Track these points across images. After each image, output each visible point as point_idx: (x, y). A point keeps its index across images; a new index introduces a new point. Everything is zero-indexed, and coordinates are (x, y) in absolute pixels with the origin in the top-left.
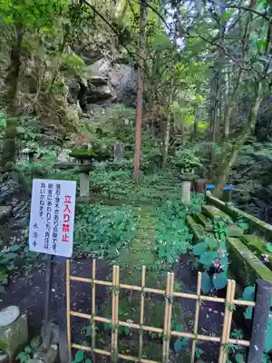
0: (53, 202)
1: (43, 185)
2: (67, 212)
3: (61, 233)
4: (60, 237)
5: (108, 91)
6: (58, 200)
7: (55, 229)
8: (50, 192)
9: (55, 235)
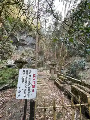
0: (28, 77)
1: (24, 71)
2: (34, 80)
3: (31, 89)
4: (31, 91)
5: (26, 43)
6: (30, 76)
7: (29, 87)
8: (27, 73)
9: (29, 90)
